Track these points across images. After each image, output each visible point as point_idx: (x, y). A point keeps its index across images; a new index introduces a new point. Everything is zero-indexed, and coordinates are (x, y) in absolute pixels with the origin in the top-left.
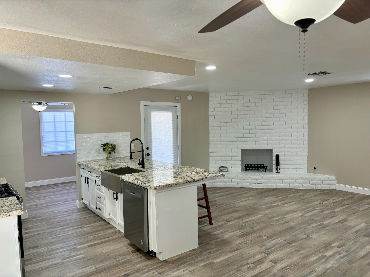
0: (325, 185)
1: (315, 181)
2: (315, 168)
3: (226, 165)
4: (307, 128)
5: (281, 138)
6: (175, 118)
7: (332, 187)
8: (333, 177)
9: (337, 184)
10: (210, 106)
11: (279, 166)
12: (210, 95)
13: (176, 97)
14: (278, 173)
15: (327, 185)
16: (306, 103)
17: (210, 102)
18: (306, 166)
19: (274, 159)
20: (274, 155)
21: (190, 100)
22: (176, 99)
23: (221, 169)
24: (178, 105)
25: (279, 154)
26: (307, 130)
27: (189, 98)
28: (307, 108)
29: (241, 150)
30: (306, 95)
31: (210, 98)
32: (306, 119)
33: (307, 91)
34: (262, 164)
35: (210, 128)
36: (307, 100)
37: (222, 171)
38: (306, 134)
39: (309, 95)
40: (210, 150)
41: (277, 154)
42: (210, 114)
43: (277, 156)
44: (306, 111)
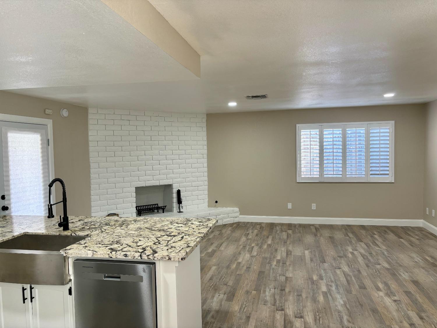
0: (230, 219)
1: (221, 215)
2: (216, 202)
3: (117, 210)
4: (206, 157)
5: (181, 170)
6: (46, 143)
7: (236, 220)
8: (237, 209)
9: (241, 216)
10: (90, 127)
11: (181, 203)
12: (90, 111)
13: (47, 110)
14: (180, 212)
15: (232, 219)
16: (205, 129)
17: (90, 122)
18: (207, 200)
19: (175, 195)
20: (175, 191)
21: (65, 116)
22: (47, 113)
24: (49, 123)
25: (180, 189)
26: (206, 160)
27: (65, 113)
28: (206, 135)
29: (137, 189)
30: (204, 120)
31: (90, 116)
32: (206, 147)
34: (156, 204)
35: (92, 160)
36: (206, 126)
38: (206, 165)
39: (207, 121)
40: (92, 192)
41: (178, 189)
42: (90, 138)
43: (179, 192)
44: (205, 138)
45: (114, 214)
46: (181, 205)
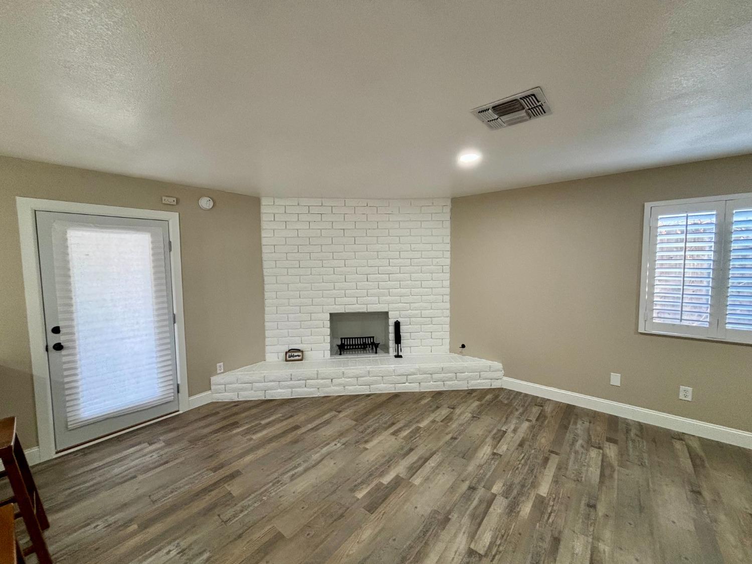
0: (484, 381)
1: (466, 373)
2: (463, 346)
3: (302, 345)
4: (448, 271)
5: (403, 291)
6: (162, 247)
7: (496, 385)
8: (498, 365)
9: (505, 378)
10: (264, 225)
11: (400, 343)
12: (264, 202)
13: (164, 198)
14: (398, 356)
15: (487, 381)
16: (448, 224)
17: (264, 218)
18: (448, 341)
19: (392, 329)
20: (392, 322)
21: (206, 207)
22: (163, 202)
23: (290, 354)
24: (173, 218)
25: (399, 320)
26: (448, 275)
27: (205, 203)
28: (449, 234)
29: (331, 314)
30: (448, 210)
31: (263, 210)
32: (448, 254)
33: (449, 203)
35: (266, 272)
36: (449, 219)
37: (292, 358)
38: (447, 283)
39: (451, 209)
40: (267, 317)
41: (395, 320)
42: (264, 241)
43: (397, 325)
44: (448, 239)
45: (299, 350)
46: (399, 345)
